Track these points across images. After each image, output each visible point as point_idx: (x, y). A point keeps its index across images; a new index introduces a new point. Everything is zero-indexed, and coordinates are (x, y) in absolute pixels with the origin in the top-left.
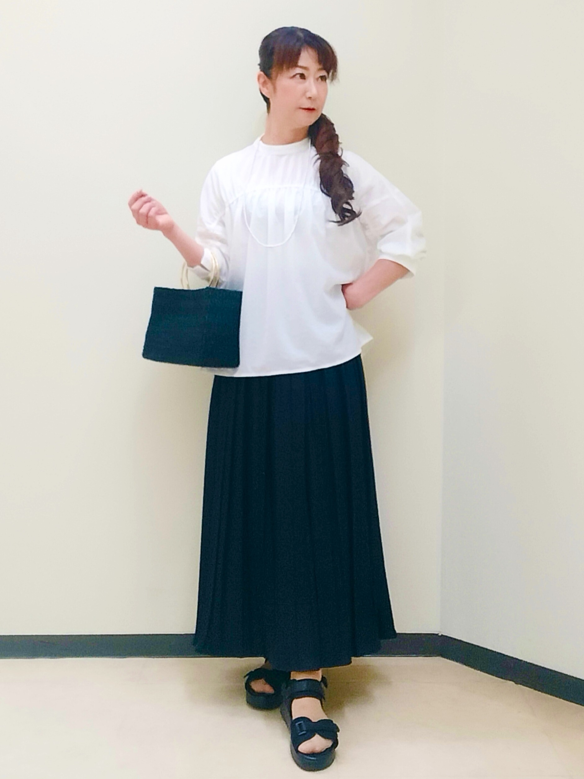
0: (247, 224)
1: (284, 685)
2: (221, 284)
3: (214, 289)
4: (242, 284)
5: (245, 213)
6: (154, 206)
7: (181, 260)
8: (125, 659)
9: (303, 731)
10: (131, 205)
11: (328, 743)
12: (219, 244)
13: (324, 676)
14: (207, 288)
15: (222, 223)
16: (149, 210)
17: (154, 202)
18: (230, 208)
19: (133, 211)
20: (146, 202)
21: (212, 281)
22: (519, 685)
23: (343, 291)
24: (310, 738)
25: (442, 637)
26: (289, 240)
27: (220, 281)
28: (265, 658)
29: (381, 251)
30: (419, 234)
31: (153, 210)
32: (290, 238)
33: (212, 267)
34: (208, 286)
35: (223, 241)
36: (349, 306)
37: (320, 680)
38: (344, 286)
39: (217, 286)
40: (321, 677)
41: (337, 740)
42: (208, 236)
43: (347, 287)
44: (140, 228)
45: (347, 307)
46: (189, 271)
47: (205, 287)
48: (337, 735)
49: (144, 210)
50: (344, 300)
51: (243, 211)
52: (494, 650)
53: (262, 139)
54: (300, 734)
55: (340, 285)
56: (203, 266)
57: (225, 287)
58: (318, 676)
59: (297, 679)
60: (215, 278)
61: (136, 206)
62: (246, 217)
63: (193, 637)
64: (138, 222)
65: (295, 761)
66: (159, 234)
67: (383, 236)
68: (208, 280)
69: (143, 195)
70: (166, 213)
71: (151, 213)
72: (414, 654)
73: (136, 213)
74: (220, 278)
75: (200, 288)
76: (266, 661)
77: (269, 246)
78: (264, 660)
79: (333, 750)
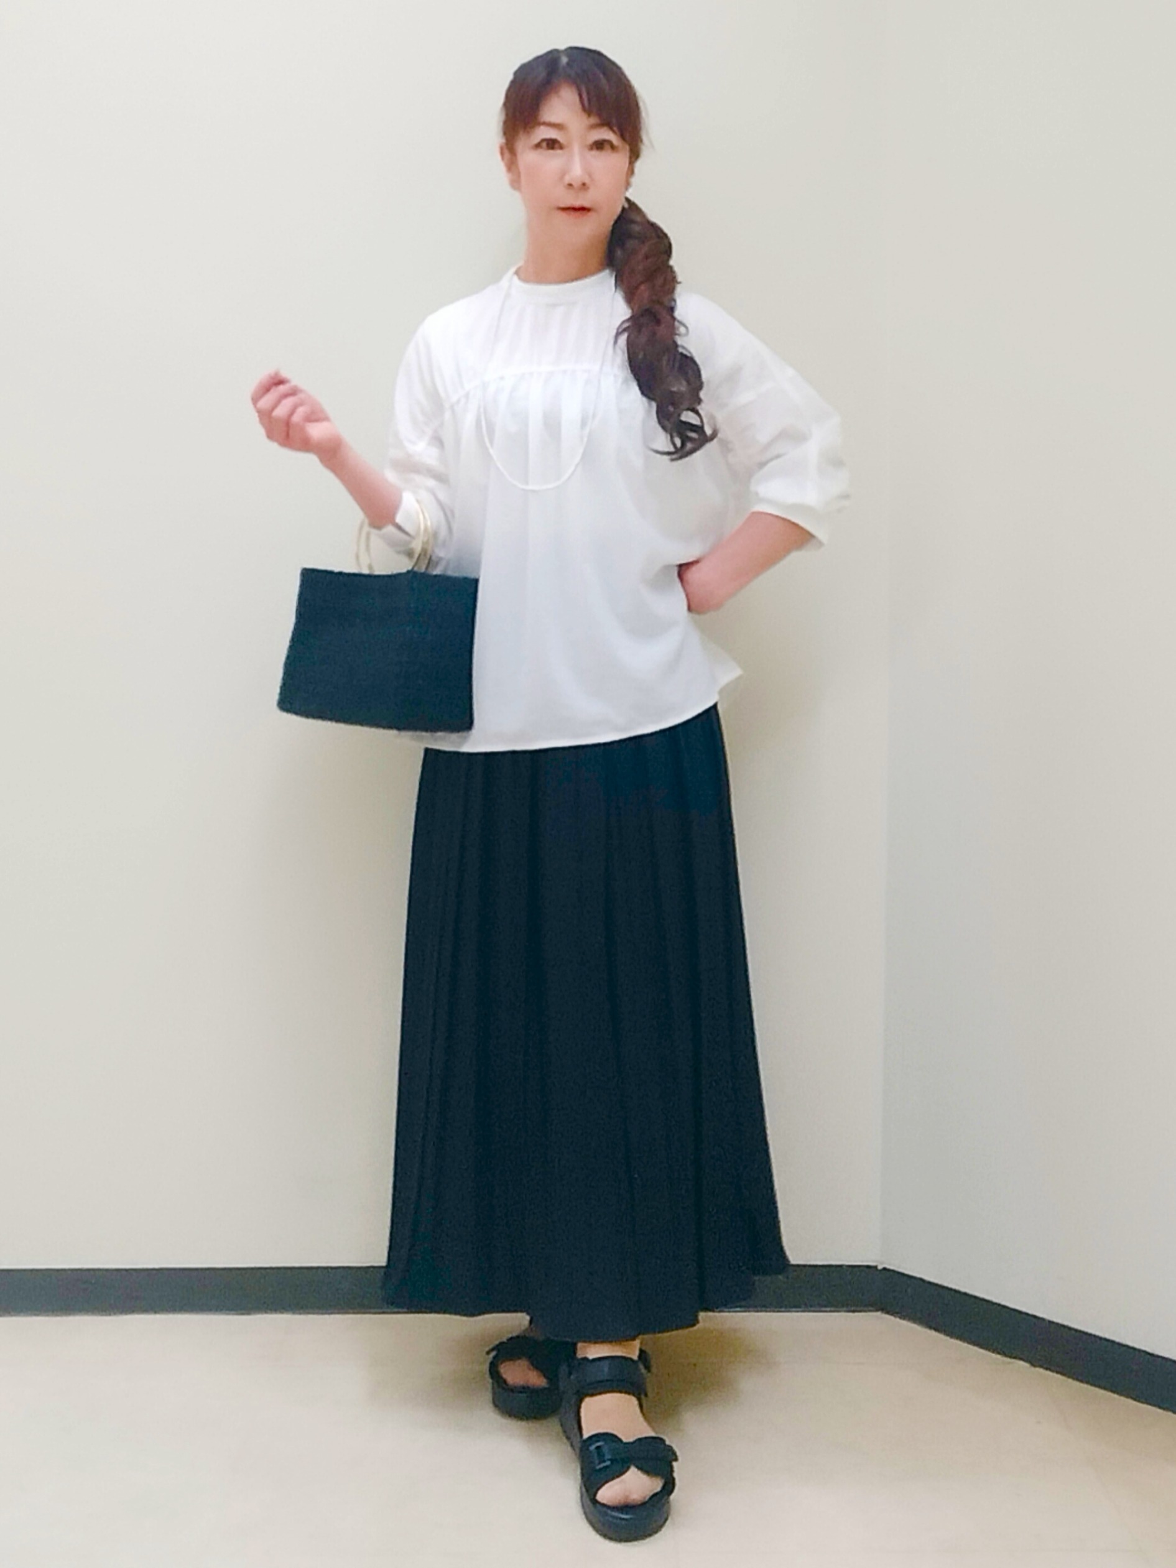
0: (486, 440)
1: (564, 1369)
2: (436, 564)
4: (478, 564)
5: (483, 423)
6: (301, 404)
9: (604, 1461)
10: (255, 400)
11: (654, 1485)
12: (431, 483)
13: (644, 1348)
14: (408, 572)
15: (438, 441)
16: (292, 412)
17: (301, 396)
18: (453, 411)
19: (259, 412)
20: (286, 396)
21: (419, 557)
22: (1038, 1370)
23: (681, 576)
24: (618, 1475)
25: (885, 1272)
26: (569, 478)
27: (434, 558)
28: (528, 1314)
29: (756, 497)
30: (834, 461)
31: (301, 411)
32: (573, 474)
33: (419, 527)
34: (410, 568)
35: (441, 478)
36: (693, 606)
37: (635, 1357)
38: (683, 568)
39: (427, 568)
40: (637, 1353)
41: (673, 1478)
42: (410, 467)
43: (688, 568)
44: (275, 446)
45: (690, 609)
46: (372, 537)
47: (404, 571)
48: (672, 1467)
49: (281, 411)
50: (683, 596)
53: (517, 273)
54: (598, 1467)
55: (676, 565)
56: (399, 528)
57: (446, 569)
58: (632, 1350)
59: (591, 1357)
60: (424, 551)
61: (266, 401)
62: (485, 428)
64: (270, 435)
65: (587, 1518)
66: (311, 460)
67: (762, 465)
68: (410, 554)
69: (280, 382)
70: (326, 419)
71: (296, 418)
72: (828, 1306)
73: (266, 417)
74: (434, 552)
75: (395, 572)
76: (531, 1322)
77: (530, 487)
78: (528, 1318)
79: (666, 1497)
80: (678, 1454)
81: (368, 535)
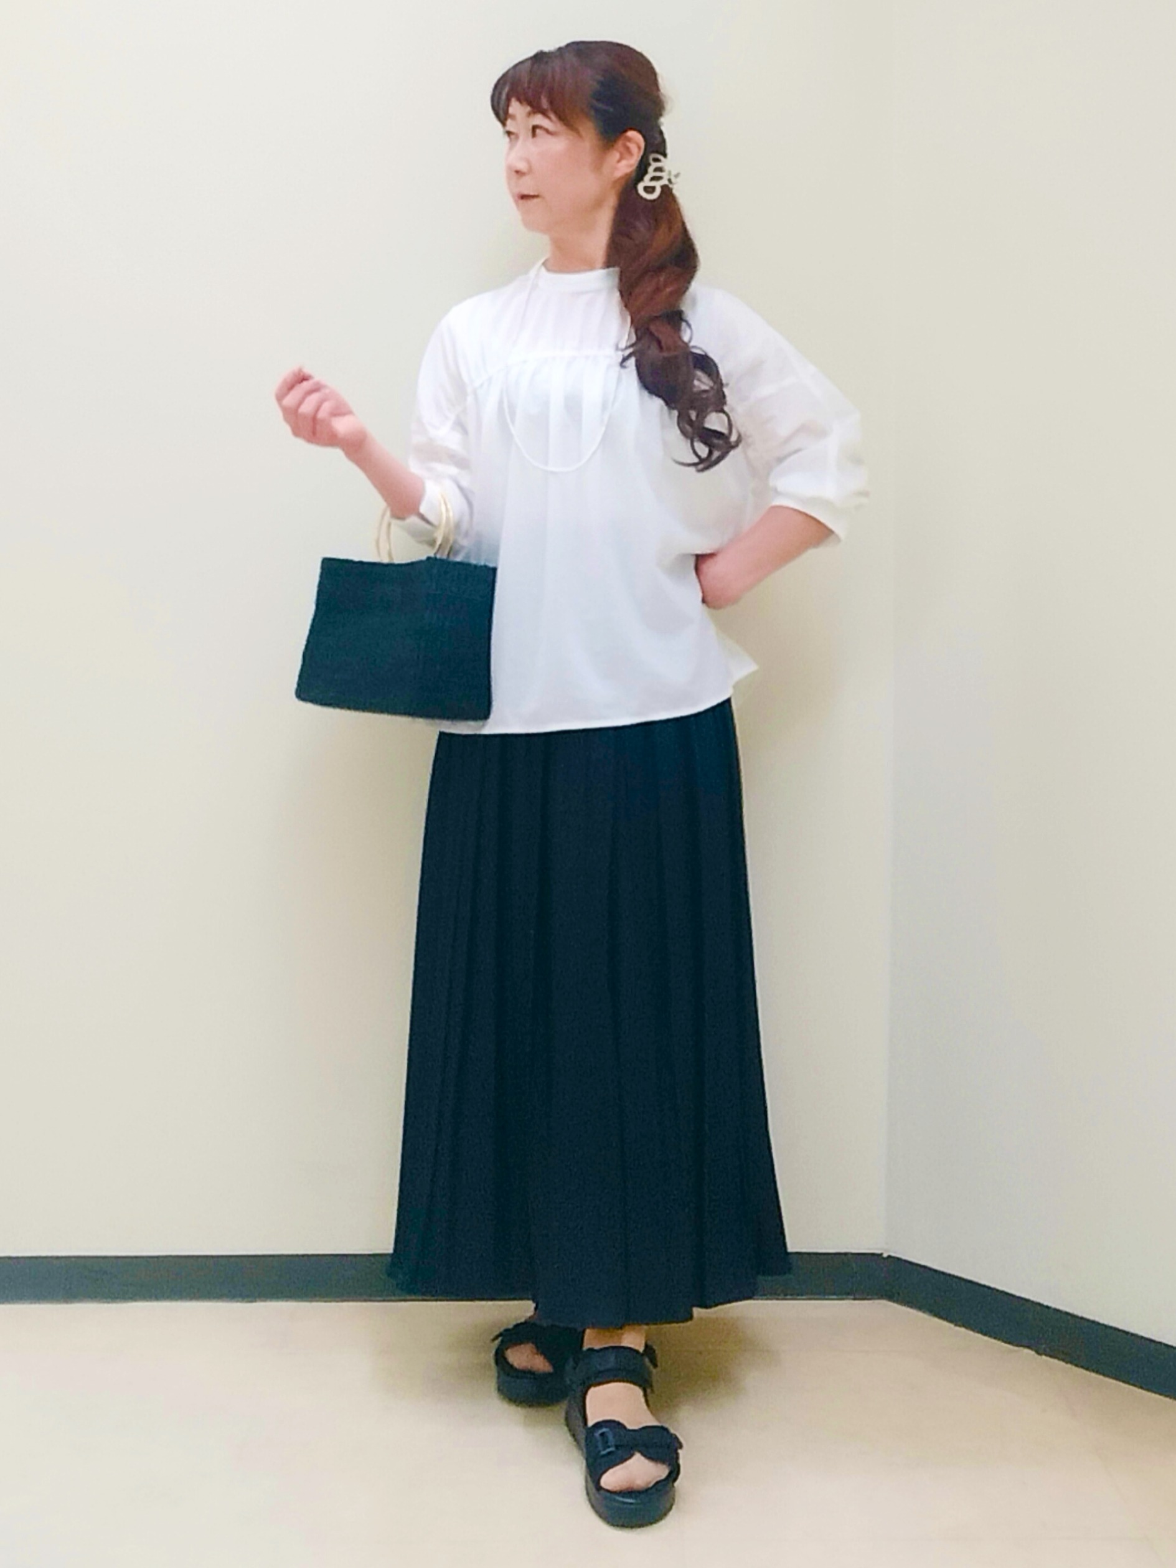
0: (509, 420)
1: (570, 1358)
2: (456, 553)
3: (441, 560)
4: (495, 551)
5: (505, 405)
6: (327, 399)
7: (378, 503)
8: (254, 1304)
9: (609, 1447)
10: (280, 398)
11: (660, 1471)
12: (453, 470)
13: (649, 1343)
14: (429, 558)
15: (461, 426)
16: (318, 408)
17: (327, 391)
18: (476, 396)
19: (284, 410)
20: (310, 392)
21: (440, 545)
22: (1044, 1357)
23: (697, 569)
24: (623, 1460)
25: (890, 1260)
26: (589, 460)
27: (456, 547)
28: (534, 1301)
29: (775, 491)
30: (854, 459)
31: (326, 407)
32: (592, 456)
33: (441, 518)
34: (432, 555)
35: (461, 463)
36: (708, 599)
37: (641, 1349)
38: (699, 558)
39: (449, 555)
40: (643, 1345)
41: (678, 1466)
42: (432, 453)
43: (705, 560)
44: (300, 443)
45: (704, 601)
46: (392, 527)
47: (424, 558)
48: (677, 1454)
49: (307, 408)
50: (699, 586)
51: (501, 402)
52: (992, 1285)
53: (544, 264)
54: (602, 1454)
55: (692, 555)
56: (423, 518)
57: (466, 557)
58: (637, 1341)
59: (597, 1347)
60: (446, 539)
61: (291, 399)
62: (506, 412)
63: (389, 1259)
64: (297, 432)
65: (593, 1506)
66: (336, 454)
67: (780, 460)
68: (432, 543)
69: (303, 378)
70: (349, 412)
71: (321, 415)
72: (834, 1294)
73: (291, 414)
74: (455, 542)
75: (414, 560)
76: (536, 1309)
77: (551, 468)
78: (534, 1305)
79: (671, 1484)
80: (681, 1439)
81: (389, 525)
